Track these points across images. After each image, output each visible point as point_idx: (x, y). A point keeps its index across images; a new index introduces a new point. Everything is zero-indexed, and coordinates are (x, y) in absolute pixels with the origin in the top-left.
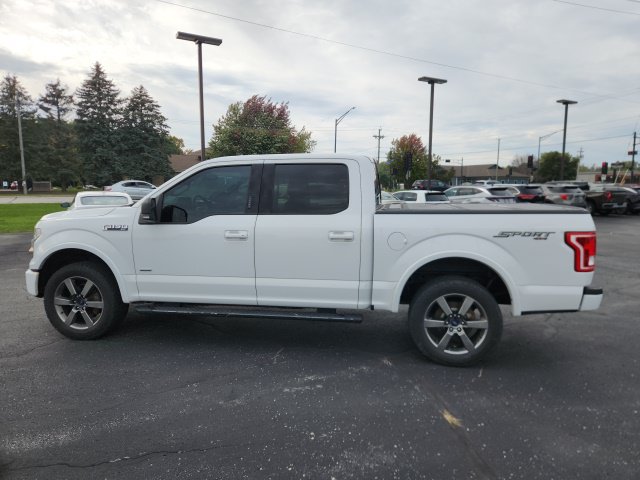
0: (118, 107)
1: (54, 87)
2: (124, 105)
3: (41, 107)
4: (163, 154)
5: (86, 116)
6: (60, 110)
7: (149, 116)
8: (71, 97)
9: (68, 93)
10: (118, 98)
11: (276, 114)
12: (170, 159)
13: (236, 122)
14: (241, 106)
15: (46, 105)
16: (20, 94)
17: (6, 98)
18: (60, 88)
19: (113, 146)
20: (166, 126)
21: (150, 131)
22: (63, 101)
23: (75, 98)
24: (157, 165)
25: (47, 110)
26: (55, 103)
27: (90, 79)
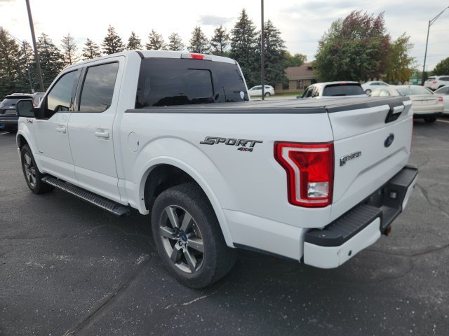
0: (254, 38)
1: (219, 30)
2: (258, 36)
3: (213, 45)
4: (281, 68)
5: (236, 47)
6: (222, 45)
7: (273, 41)
8: (227, 36)
9: (227, 33)
10: (254, 32)
11: (372, 25)
12: (285, 70)
13: (336, 37)
14: (341, 23)
15: (215, 43)
16: (202, 38)
17: (195, 41)
18: (222, 30)
19: (250, 65)
20: (284, 47)
21: (274, 52)
22: (223, 39)
23: (229, 36)
24: (276, 76)
25: (215, 46)
26: (220, 41)
27: (239, 21)
